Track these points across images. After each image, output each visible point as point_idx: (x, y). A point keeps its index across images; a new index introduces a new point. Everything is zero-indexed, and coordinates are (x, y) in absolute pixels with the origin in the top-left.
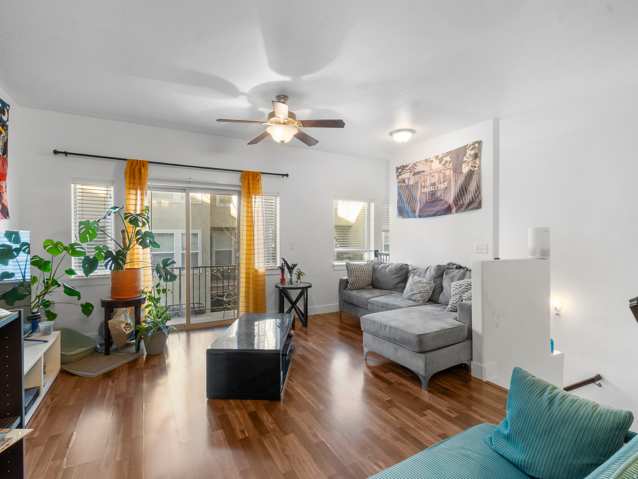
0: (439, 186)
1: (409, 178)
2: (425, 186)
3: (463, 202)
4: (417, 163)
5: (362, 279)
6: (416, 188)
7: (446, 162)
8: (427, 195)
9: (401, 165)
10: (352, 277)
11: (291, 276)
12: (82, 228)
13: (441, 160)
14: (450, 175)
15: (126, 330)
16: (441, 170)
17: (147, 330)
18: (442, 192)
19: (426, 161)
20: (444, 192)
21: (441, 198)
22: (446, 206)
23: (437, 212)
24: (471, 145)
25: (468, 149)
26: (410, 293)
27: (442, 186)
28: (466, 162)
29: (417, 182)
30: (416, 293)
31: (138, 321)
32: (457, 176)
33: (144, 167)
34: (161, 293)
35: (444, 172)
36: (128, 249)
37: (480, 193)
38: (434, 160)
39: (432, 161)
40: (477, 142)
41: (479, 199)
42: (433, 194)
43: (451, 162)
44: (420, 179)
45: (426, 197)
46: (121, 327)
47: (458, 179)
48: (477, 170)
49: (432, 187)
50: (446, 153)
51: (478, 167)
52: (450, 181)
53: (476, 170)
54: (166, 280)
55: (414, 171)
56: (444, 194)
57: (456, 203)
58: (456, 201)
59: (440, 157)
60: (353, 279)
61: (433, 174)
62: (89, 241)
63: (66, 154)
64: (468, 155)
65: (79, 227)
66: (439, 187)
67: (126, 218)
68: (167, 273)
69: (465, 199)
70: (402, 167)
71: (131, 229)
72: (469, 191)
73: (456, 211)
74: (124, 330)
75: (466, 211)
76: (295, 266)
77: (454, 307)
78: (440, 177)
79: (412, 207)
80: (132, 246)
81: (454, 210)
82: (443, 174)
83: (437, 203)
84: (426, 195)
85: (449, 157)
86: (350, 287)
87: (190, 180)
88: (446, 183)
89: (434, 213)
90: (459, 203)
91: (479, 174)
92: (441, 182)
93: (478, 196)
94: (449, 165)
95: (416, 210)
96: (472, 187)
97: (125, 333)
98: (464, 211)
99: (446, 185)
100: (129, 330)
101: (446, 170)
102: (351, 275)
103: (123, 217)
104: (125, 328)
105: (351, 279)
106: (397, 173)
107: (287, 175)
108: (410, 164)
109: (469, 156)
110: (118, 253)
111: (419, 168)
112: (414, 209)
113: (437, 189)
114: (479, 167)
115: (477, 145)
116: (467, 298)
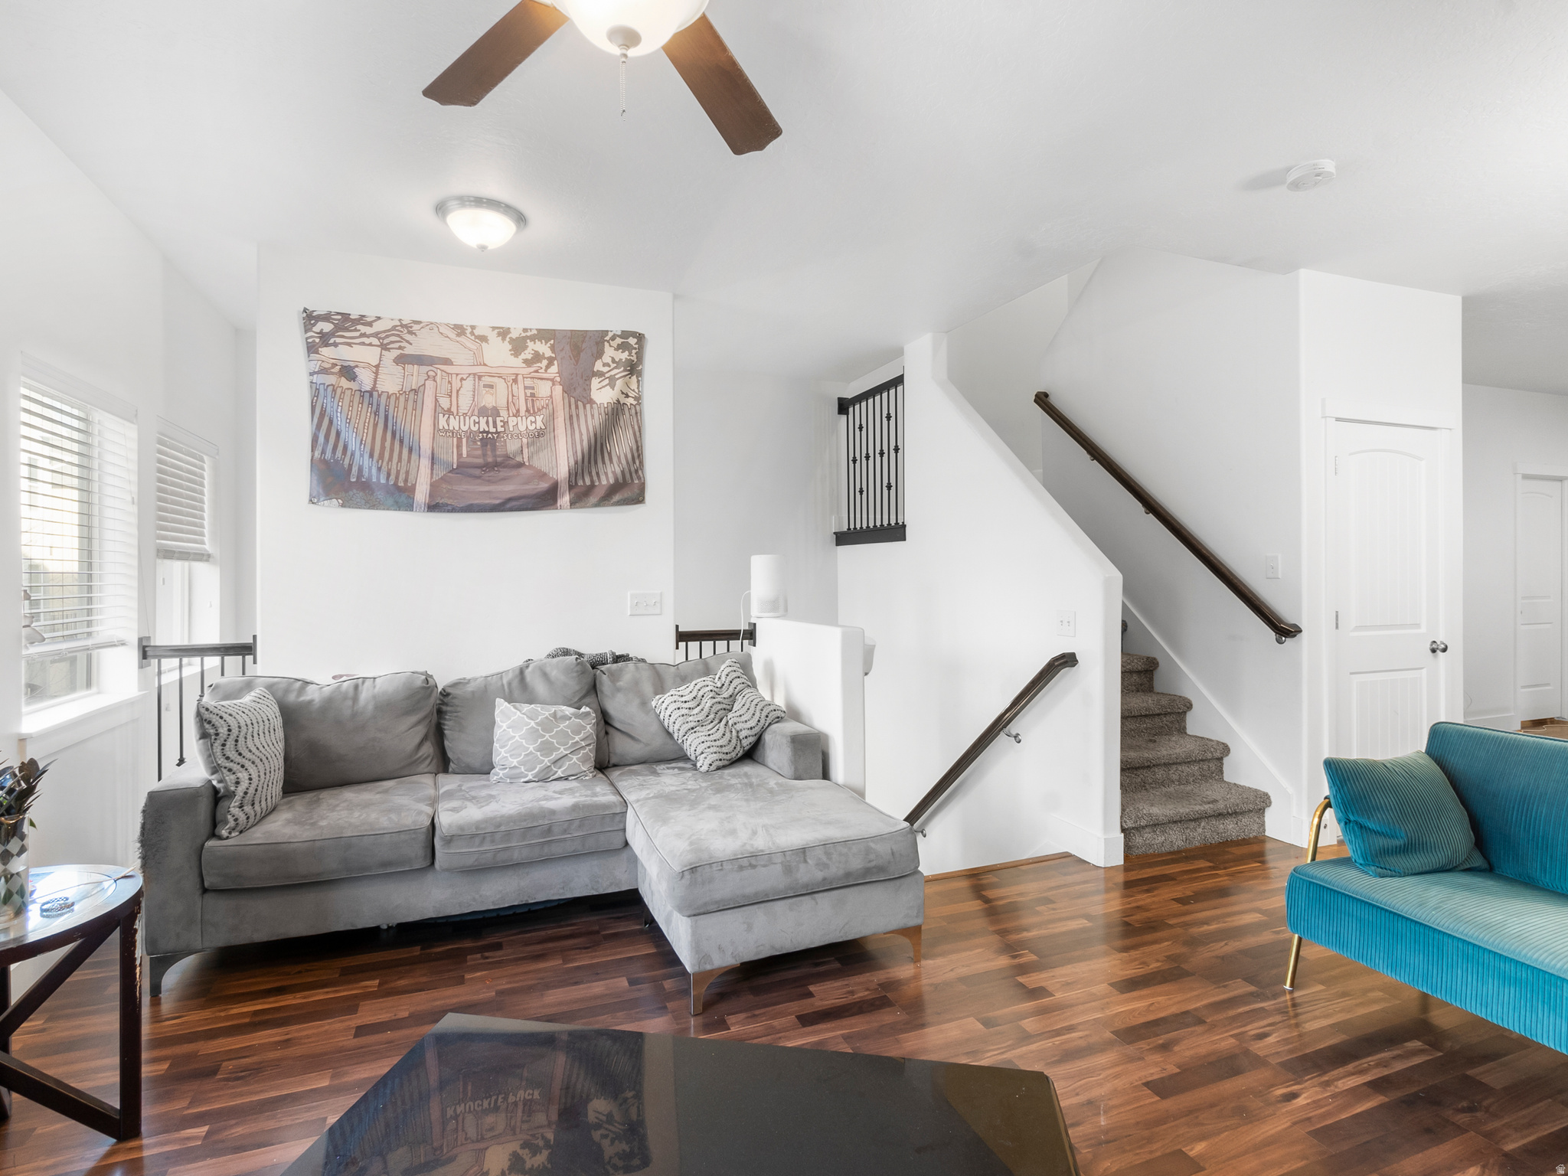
0: (512, 421)
1: (377, 367)
2: (454, 409)
3: (592, 481)
4: (416, 327)
6: (410, 408)
7: (537, 357)
8: (464, 440)
9: (334, 310)
10: (248, 764)
13: (518, 346)
14: (551, 397)
16: (517, 375)
18: (525, 440)
19: (460, 330)
20: (533, 443)
21: (519, 459)
22: (544, 486)
23: (510, 500)
24: (618, 336)
25: (608, 342)
26: (546, 760)
27: (525, 424)
28: (600, 374)
29: (416, 391)
30: (567, 755)
32: (573, 407)
35: (528, 382)
37: (641, 463)
38: (492, 336)
39: (483, 339)
40: (634, 334)
41: (639, 478)
42: (488, 441)
43: (555, 362)
44: (430, 384)
45: (459, 446)
47: (578, 415)
48: (631, 404)
49: (483, 421)
50: (539, 330)
51: (635, 398)
52: (552, 416)
53: (629, 404)
55: (400, 348)
56: (532, 449)
57: (574, 481)
59: (514, 335)
60: (253, 776)
61: (487, 380)
64: (606, 358)
66: (511, 424)
69: (598, 474)
70: (339, 317)
72: (610, 454)
73: (573, 504)
75: (604, 506)
77: (725, 757)
78: (513, 396)
79: (398, 472)
81: (565, 499)
82: (526, 388)
83: (504, 473)
84: (460, 440)
85: (548, 345)
88: (539, 419)
89: (497, 502)
90: (580, 483)
91: (638, 414)
92: (518, 411)
93: (636, 471)
94: (547, 367)
95: (414, 486)
96: (621, 446)
98: (597, 505)
99: (540, 425)
101: (536, 381)
102: (239, 759)
106: (306, 332)
108: (379, 318)
109: (611, 363)
111: (423, 344)
112: (406, 481)
113: (503, 429)
114: (638, 399)
115: (632, 341)
116: (756, 722)
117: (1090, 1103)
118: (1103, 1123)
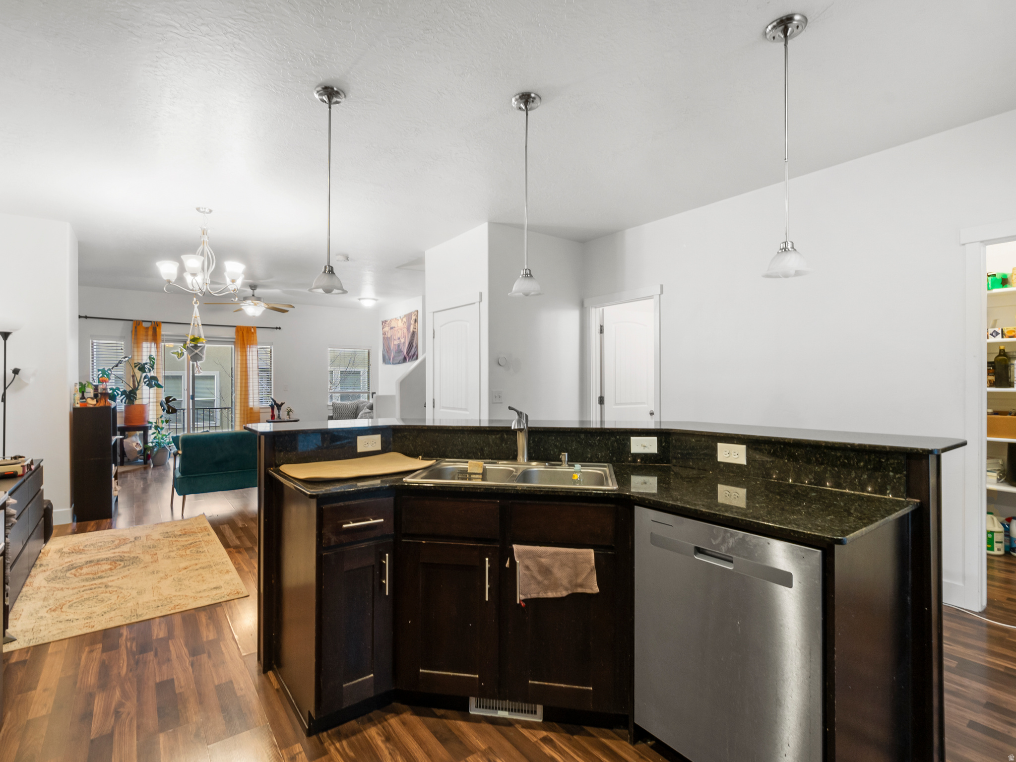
0: (400, 340)
1: (388, 331)
2: (395, 339)
3: (411, 354)
4: (391, 320)
5: (345, 415)
6: (391, 340)
9: (384, 320)
10: (336, 413)
11: (279, 412)
13: (402, 320)
14: (405, 332)
15: (137, 448)
17: (153, 447)
18: (402, 344)
19: (396, 319)
21: (401, 350)
22: (404, 356)
24: (414, 312)
25: (412, 314)
28: (411, 324)
29: (391, 336)
31: (145, 441)
32: (408, 334)
33: (158, 326)
34: (165, 423)
36: (137, 389)
37: (418, 347)
38: (399, 319)
41: (417, 351)
42: (398, 345)
43: (406, 323)
44: (393, 333)
46: (132, 445)
47: (408, 336)
48: (416, 332)
49: (398, 341)
50: (404, 315)
52: (405, 337)
54: (168, 412)
55: (390, 326)
56: (403, 346)
57: (408, 354)
58: (408, 352)
59: (402, 318)
61: (398, 330)
63: (86, 317)
64: (412, 319)
67: (135, 367)
68: (169, 407)
69: (411, 351)
70: (385, 322)
71: (138, 374)
72: (413, 346)
74: (135, 448)
76: (283, 404)
78: (401, 333)
79: (389, 355)
80: (140, 387)
81: (407, 360)
82: (402, 331)
83: (400, 354)
84: (395, 346)
85: (405, 318)
88: (403, 338)
89: (399, 361)
91: (417, 335)
93: (417, 349)
94: (405, 325)
96: (414, 343)
97: (136, 450)
98: (411, 360)
99: (403, 340)
100: (139, 448)
101: (403, 328)
103: (133, 366)
104: (136, 446)
105: (335, 415)
106: (382, 326)
107: (280, 328)
108: (388, 320)
110: (130, 392)
111: (392, 324)
112: (390, 358)
113: (400, 342)
114: (417, 330)
115: (416, 312)
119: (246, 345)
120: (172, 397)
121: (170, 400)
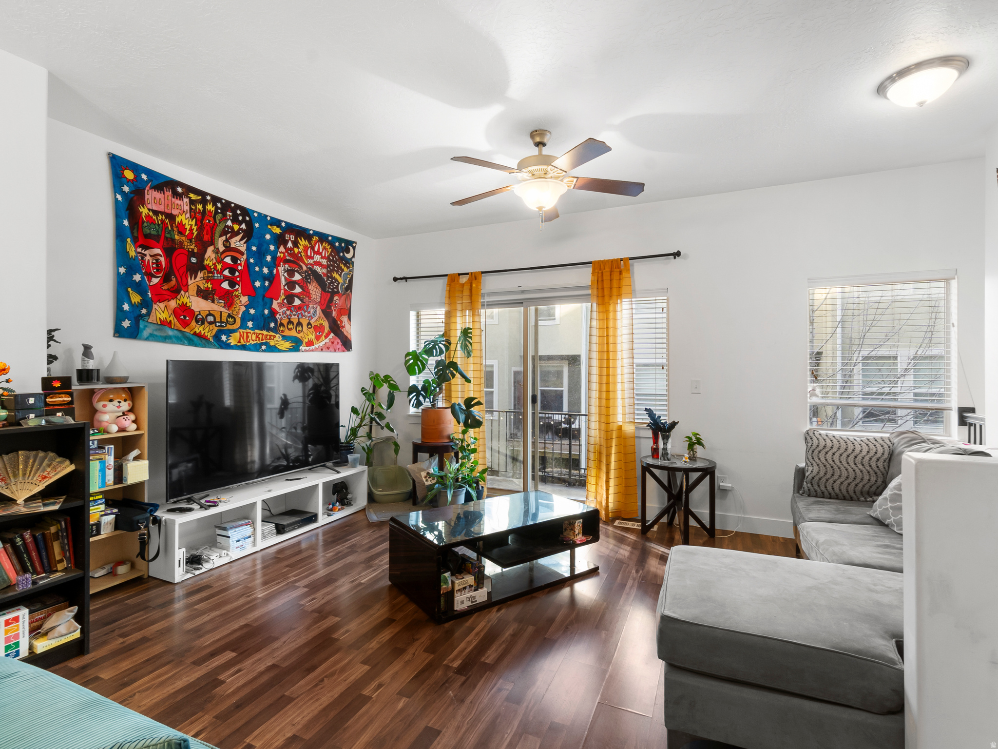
5: (844, 474)
10: (815, 464)
11: (666, 444)
12: (410, 359)
15: (427, 481)
33: (476, 279)
46: (421, 475)
60: (814, 471)
62: (417, 374)
63: (406, 279)
65: (405, 358)
74: (424, 480)
76: (674, 425)
86: (806, 488)
87: (520, 289)
97: (424, 483)
100: (431, 481)
102: (812, 460)
104: (426, 477)
105: (810, 469)
117: (462, 701)
118: (451, 692)
119: (606, 298)
120: (476, 398)
121: (473, 403)
